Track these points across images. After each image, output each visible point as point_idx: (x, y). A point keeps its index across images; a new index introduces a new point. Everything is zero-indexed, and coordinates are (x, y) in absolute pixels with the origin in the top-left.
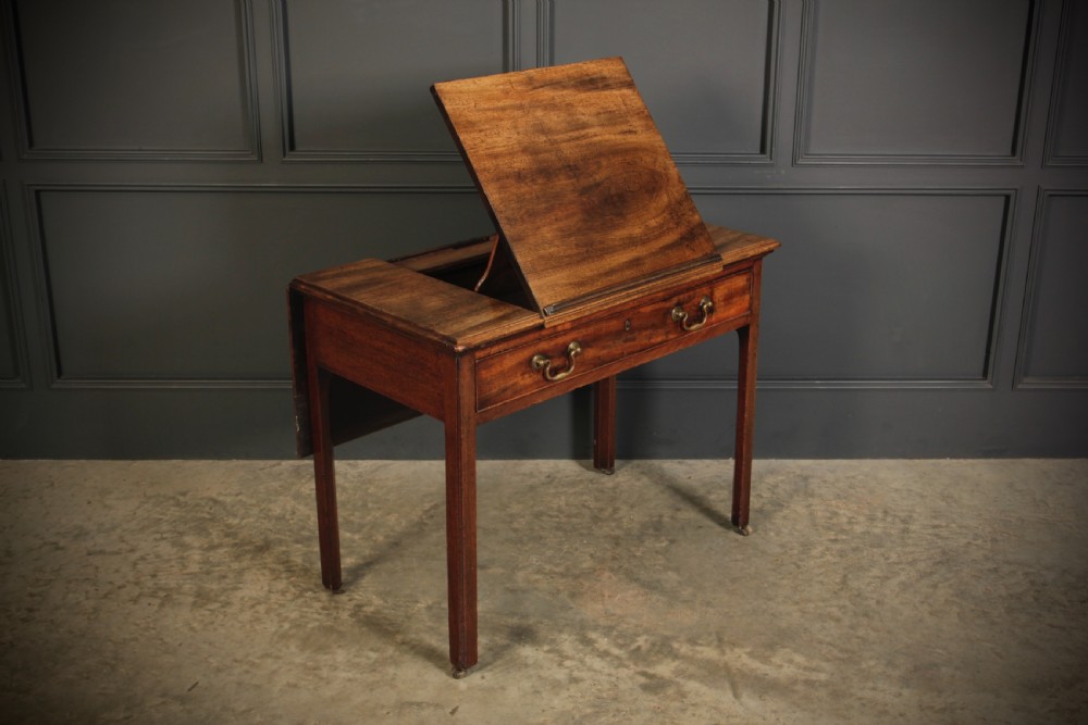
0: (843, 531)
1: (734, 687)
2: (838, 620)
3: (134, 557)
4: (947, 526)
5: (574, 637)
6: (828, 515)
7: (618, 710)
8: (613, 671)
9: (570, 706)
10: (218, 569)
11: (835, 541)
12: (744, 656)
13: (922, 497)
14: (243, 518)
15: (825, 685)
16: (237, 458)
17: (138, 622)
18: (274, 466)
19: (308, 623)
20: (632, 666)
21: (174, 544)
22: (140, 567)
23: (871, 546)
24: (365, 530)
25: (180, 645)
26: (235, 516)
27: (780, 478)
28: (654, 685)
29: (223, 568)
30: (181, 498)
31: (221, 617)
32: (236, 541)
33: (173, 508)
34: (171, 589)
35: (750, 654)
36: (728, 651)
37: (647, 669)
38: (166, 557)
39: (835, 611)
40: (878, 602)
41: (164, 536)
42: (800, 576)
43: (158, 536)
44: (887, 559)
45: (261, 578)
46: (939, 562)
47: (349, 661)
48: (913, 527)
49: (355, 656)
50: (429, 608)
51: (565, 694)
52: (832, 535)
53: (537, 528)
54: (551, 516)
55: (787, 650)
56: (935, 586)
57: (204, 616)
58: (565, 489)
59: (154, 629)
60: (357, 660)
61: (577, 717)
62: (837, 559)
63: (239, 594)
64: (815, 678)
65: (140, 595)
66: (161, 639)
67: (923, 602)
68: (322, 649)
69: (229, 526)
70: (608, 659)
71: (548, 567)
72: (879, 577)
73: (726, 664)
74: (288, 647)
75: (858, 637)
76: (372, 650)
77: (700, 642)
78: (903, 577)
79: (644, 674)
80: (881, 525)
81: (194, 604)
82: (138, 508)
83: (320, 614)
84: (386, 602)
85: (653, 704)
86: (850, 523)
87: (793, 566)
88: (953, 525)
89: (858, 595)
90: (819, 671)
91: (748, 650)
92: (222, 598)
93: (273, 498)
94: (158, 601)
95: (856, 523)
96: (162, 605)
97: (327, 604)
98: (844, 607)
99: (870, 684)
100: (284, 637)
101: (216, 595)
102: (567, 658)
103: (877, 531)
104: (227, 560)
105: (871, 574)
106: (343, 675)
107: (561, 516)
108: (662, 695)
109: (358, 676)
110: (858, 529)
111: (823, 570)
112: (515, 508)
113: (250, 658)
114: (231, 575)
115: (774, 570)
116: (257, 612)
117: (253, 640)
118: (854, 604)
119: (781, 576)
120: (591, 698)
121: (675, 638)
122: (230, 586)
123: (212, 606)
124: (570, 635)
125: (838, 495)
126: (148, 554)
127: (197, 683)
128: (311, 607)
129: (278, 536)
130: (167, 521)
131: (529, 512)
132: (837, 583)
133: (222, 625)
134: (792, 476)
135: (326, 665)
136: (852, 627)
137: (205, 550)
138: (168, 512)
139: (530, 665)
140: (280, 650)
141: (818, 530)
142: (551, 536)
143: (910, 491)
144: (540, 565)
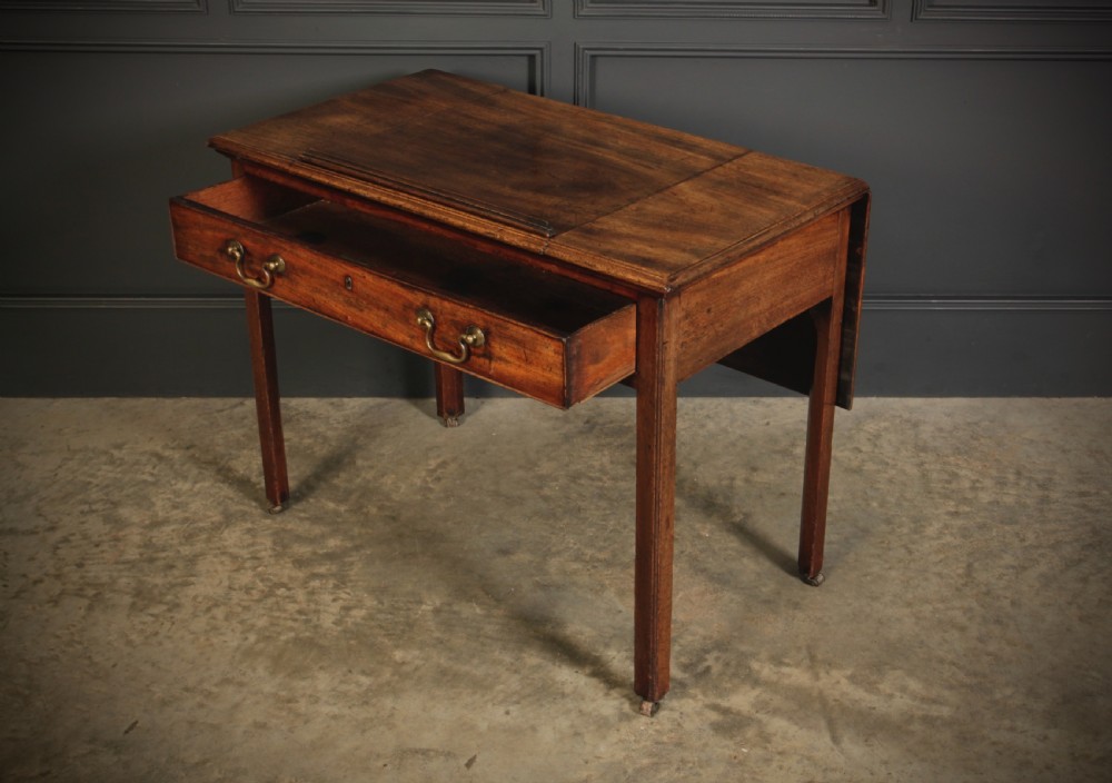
0: (965, 501)
1: (831, 725)
2: (962, 629)
3: (58, 535)
5: (624, 654)
6: (946, 477)
7: (683, 761)
9: (620, 755)
10: (163, 555)
11: (956, 514)
12: (844, 681)
13: (1064, 451)
14: (196, 482)
15: (949, 723)
16: (188, 395)
17: (59, 633)
18: (236, 406)
19: (279, 634)
20: (700, 697)
21: (107, 519)
22: (62, 552)
23: (1002, 522)
24: (354, 497)
25: (114, 666)
26: (185, 478)
27: (883, 424)
28: (731, 724)
29: (170, 554)
30: (116, 453)
31: (167, 625)
32: (187, 515)
33: (104, 467)
34: (102, 585)
35: (852, 679)
36: (822, 674)
37: (719, 701)
38: (95, 539)
39: (959, 617)
40: (1013, 603)
41: (94, 507)
43: (86, 508)
44: (1023, 540)
45: (219, 568)
46: (1090, 545)
47: (333, 690)
48: (1054, 495)
49: (342, 682)
50: (437, 611)
51: (613, 737)
52: (951, 506)
53: (574, 495)
54: (592, 479)
56: (1085, 580)
57: (144, 623)
58: (608, 440)
59: (80, 643)
60: (344, 687)
61: (630, 771)
62: (959, 541)
63: (191, 591)
64: (936, 714)
65: (63, 593)
66: (90, 657)
67: (1070, 604)
68: (299, 672)
69: (177, 493)
71: (589, 552)
72: (1013, 567)
73: (821, 693)
74: (254, 670)
75: (989, 654)
76: (363, 673)
77: (787, 661)
78: (1043, 568)
79: (715, 708)
80: (1012, 492)
81: (133, 605)
82: (60, 467)
83: (295, 620)
84: (382, 603)
85: (728, 752)
86: (973, 488)
87: (903, 551)
88: (1105, 492)
89: (988, 593)
90: (941, 704)
91: (849, 672)
92: (169, 598)
93: (233, 452)
94: (86, 602)
95: (983, 488)
96: (90, 608)
97: (304, 606)
98: (970, 609)
99: (1007, 723)
100: (250, 654)
101: (161, 594)
103: (1009, 500)
104: (175, 542)
106: (326, 709)
107: (605, 478)
108: (739, 739)
109: (346, 711)
110: (985, 497)
111: (942, 556)
112: (546, 467)
113: (206, 686)
114: (180, 564)
115: (879, 556)
116: (214, 618)
117: (208, 659)
118: (982, 606)
119: (887, 566)
120: (648, 743)
121: (754, 655)
122: (179, 580)
123: (155, 610)
124: (619, 652)
125: (958, 448)
126: (73, 534)
127: (136, 722)
128: (285, 611)
129: (242, 508)
130: (97, 485)
131: (562, 473)
132: (959, 575)
133: (169, 637)
134: (898, 421)
135: (303, 696)
136: (980, 640)
137: (145, 527)
138: (99, 473)
139: (568, 695)
140: (244, 674)
141: (932, 498)
142: (593, 507)
143: (1049, 442)
144: (579, 549)
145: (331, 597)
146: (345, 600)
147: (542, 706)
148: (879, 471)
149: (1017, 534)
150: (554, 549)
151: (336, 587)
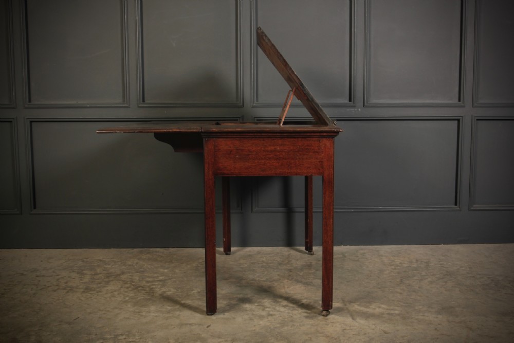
0: (398, 266)
1: (352, 316)
2: (401, 293)
3: (59, 277)
4: (447, 264)
5: (270, 301)
6: (390, 261)
7: (293, 325)
8: (290, 311)
9: (268, 324)
10: (98, 281)
12: (356, 306)
13: (433, 255)
14: (113, 266)
15: (399, 315)
16: (114, 248)
17: (54, 298)
19: (138, 297)
20: (300, 310)
21: (78, 273)
22: (60, 280)
23: (412, 270)
25: (73, 305)
26: (109, 265)
27: (366, 251)
28: (312, 316)
29: (100, 280)
30: (85, 260)
31: (96, 296)
32: (108, 272)
33: (80, 263)
34: (73, 287)
35: (358, 305)
36: (348, 304)
38: (73, 277)
39: (399, 290)
40: (419, 287)
41: (74, 271)
42: (380, 280)
43: (72, 271)
44: (421, 274)
45: (118, 283)
46: (446, 275)
47: (156, 310)
48: (431, 265)
50: (198, 292)
51: (266, 320)
52: (393, 267)
53: (252, 267)
54: (259, 263)
55: (377, 303)
56: (446, 282)
57: (87, 295)
58: (266, 255)
59: (62, 300)
60: (161, 309)
61: (272, 327)
62: (397, 275)
63: (106, 288)
64: (393, 313)
65: (58, 289)
66: (64, 303)
67: (441, 287)
68: (144, 306)
69: (106, 268)
70: (288, 308)
72: (418, 280)
73: (347, 308)
75: (412, 299)
76: (169, 306)
78: (429, 279)
79: (306, 312)
80: (415, 264)
82: (64, 263)
84: (178, 290)
85: (311, 323)
86: (401, 263)
87: (376, 277)
88: (450, 264)
89: (409, 285)
90: (395, 310)
92: (98, 290)
93: (128, 259)
98: (403, 289)
99: (421, 314)
100: (126, 302)
101: (95, 289)
102: (267, 307)
103: (414, 266)
104: (102, 278)
105: (414, 279)
106: (153, 314)
107: (264, 263)
108: (315, 319)
109: (161, 315)
110: (405, 265)
111: (391, 278)
112: (241, 261)
113: (107, 309)
114: (103, 283)
115: (367, 278)
116: (113, 294)
117: (110, 303)
118: (408, 288)
119: (371, 280)
120: (280, 321)
122: (102, 286)
123: (92, 292)
124: (268, 300)
125: (394, 256)
126: (65, 276)
127: (78, 318)
130: (77, 266)
131: (248, 262)
132: (398, 282)
133: (96, 298)
134: (371, 250)
135: (145, 311)
136: (408, 296)
137: (93, 275)
138: (78, 264)
139: (248, 310)
140: (123, 306)
141: (386, 266)
142: (259, 269)
143: (427, 254)
146: (164, 290)
147: (237, 313)
149: (419, 273)
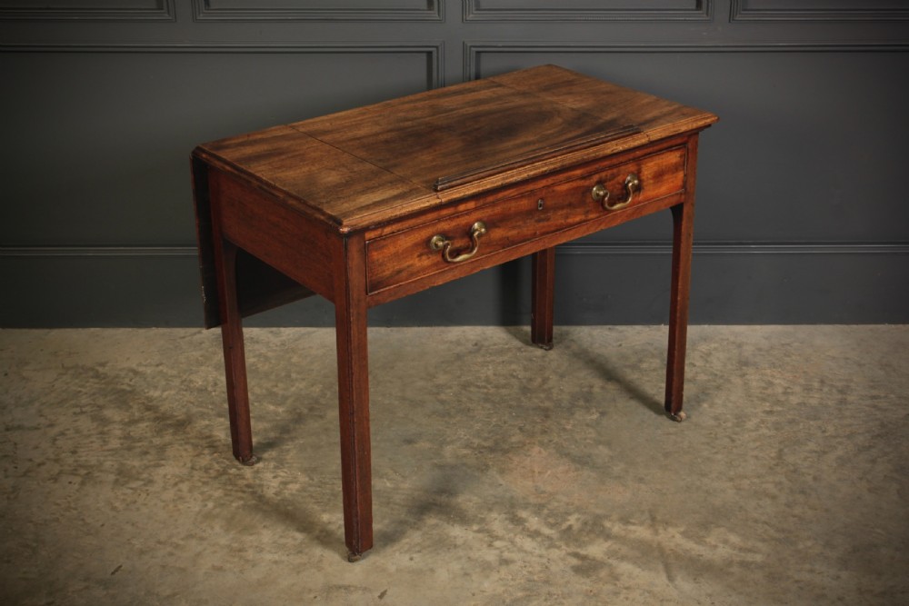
0: (778, 402)
1: (668, 569)
2: (774, 498)
3: (56, 430)
4: (886, 397)
5: (503, 516)
6: (763, 385)
7: (550, 594)
8: (544, 552)
9: (500, 589)
10: (140, 444)
11: (771, 412)
12: (678, 536)
13: (860, 365)
14: (164, 391)
15: (761, 567)
16: (157, 326)
17: (58, 501)
18: (195, 334)
19: (232, 502)
20: (564, 547)
21: (94, 419)
22: (59, 443)
23: (808, 418)
24: (289, 402)
25: (103, 525)
26: (156, 388)
27: (713, 345)
29: (145, 444)
31: (144, 495)
32: (157, 415)
33: (91, 380)
34: (92, 467)
35: (684, 534)
36: (661, 531)
37: (579, 550)
38: (86, 432)
39: (771, 489)
40: (815, 479)
41: (84, 409)
42: (735, 450)
43: (78, 410)
44: (824, 432)
45: (184, 454)
46: (879, 435)
47: (274, 542)
48: (850, 398)
49: (281, 537)
51: (495, 576)
52: (767, 406)
53: (464, 399)
54: (478, 387)
55: (722, 529)
56: (874, 461)
57: (125, 494)
58: (493, 358)
59: (75, 509)
60: (283, 541)
61: (508, 601)
62: (773, 433)
63: (161, 471)
64: (751, 560)
65: (61, 472)
66: (83, 520)
68: (247, 529)
69: (150, 399)
70: (539, 539)
71: (476, 441)
72: (816, 452)
73: (659, 544)
74: (212, 528)
75: (794, 516)
77: (633, 521)
78: (840, 452)
79: (576, 555)
80: (817, 395)
81: (116, 481)
82: (56, 380)
83: (244, 492)
84: (313, 480)
85: (585, 587)
86: (785, 393)
87: (728, 440)
88: (892, 396)
89: (795, 471)
90: (755, 552)
91: (682, 529)
92: (145, 476)
93: (194, 369)
94: (78, 479)
95: (792, 394)
96: (83, 483)
97: (251, 481)
98: (780, 483)
99: (807, 566)
100: (208, 516)
101: (139, 473)
102: (497, 538)
103: (814, 402)
104: (149, 435)
105: (807, 448)
106: (269, 557)
107: (489, 386)
108: (594, 578)
109: (284, 558)
110: (794, 400)
111: (758, 444)
112: (442, 379)
113: (174, 540)
114: (153, 451)
115: (708, 444)
116: (179, 490)
117: (176, 520)
118: (790, 481)
119: (715, 450)
120: (522, 581)
121: (607, 517)
122: (152, 463)
123: (134, 485)
124: (500, 514)
125: (773, 363)
126: (68, 430)
127: (120, 567)
128: (236, 485)
129: (200, 409)
130: (86, 393)
131: (456, 383)
132: (772, 458)
133: (145, 505)
134: (725, 343)
135: (251, 546)
136: (788, 505)
137: (126, 424)
138: (88, 384)
139: (459, 546)
140: (204, 531)
141: (752, 401)
142: (480, 408)
143: (847, 359)
144: (468, 439)
145: (272, 475)
146: (283, 477)
147: (438, 554)
148: (709, 381)
149: (820, 428)
150: (448, 439)
151: (276, 467)
